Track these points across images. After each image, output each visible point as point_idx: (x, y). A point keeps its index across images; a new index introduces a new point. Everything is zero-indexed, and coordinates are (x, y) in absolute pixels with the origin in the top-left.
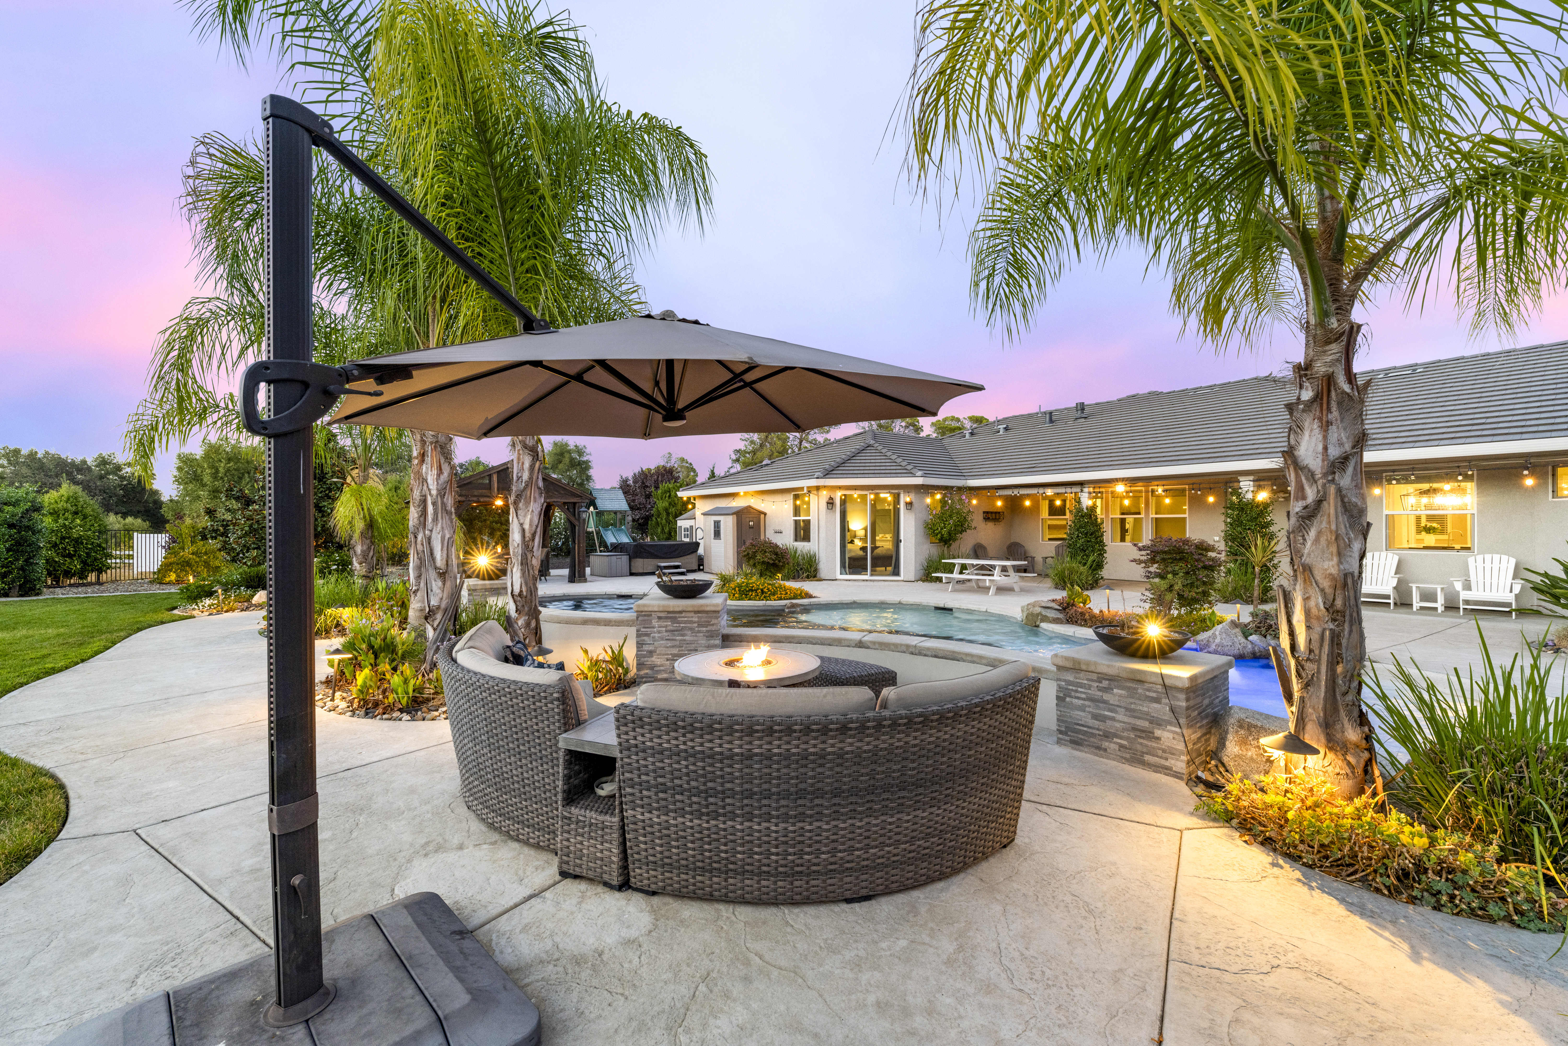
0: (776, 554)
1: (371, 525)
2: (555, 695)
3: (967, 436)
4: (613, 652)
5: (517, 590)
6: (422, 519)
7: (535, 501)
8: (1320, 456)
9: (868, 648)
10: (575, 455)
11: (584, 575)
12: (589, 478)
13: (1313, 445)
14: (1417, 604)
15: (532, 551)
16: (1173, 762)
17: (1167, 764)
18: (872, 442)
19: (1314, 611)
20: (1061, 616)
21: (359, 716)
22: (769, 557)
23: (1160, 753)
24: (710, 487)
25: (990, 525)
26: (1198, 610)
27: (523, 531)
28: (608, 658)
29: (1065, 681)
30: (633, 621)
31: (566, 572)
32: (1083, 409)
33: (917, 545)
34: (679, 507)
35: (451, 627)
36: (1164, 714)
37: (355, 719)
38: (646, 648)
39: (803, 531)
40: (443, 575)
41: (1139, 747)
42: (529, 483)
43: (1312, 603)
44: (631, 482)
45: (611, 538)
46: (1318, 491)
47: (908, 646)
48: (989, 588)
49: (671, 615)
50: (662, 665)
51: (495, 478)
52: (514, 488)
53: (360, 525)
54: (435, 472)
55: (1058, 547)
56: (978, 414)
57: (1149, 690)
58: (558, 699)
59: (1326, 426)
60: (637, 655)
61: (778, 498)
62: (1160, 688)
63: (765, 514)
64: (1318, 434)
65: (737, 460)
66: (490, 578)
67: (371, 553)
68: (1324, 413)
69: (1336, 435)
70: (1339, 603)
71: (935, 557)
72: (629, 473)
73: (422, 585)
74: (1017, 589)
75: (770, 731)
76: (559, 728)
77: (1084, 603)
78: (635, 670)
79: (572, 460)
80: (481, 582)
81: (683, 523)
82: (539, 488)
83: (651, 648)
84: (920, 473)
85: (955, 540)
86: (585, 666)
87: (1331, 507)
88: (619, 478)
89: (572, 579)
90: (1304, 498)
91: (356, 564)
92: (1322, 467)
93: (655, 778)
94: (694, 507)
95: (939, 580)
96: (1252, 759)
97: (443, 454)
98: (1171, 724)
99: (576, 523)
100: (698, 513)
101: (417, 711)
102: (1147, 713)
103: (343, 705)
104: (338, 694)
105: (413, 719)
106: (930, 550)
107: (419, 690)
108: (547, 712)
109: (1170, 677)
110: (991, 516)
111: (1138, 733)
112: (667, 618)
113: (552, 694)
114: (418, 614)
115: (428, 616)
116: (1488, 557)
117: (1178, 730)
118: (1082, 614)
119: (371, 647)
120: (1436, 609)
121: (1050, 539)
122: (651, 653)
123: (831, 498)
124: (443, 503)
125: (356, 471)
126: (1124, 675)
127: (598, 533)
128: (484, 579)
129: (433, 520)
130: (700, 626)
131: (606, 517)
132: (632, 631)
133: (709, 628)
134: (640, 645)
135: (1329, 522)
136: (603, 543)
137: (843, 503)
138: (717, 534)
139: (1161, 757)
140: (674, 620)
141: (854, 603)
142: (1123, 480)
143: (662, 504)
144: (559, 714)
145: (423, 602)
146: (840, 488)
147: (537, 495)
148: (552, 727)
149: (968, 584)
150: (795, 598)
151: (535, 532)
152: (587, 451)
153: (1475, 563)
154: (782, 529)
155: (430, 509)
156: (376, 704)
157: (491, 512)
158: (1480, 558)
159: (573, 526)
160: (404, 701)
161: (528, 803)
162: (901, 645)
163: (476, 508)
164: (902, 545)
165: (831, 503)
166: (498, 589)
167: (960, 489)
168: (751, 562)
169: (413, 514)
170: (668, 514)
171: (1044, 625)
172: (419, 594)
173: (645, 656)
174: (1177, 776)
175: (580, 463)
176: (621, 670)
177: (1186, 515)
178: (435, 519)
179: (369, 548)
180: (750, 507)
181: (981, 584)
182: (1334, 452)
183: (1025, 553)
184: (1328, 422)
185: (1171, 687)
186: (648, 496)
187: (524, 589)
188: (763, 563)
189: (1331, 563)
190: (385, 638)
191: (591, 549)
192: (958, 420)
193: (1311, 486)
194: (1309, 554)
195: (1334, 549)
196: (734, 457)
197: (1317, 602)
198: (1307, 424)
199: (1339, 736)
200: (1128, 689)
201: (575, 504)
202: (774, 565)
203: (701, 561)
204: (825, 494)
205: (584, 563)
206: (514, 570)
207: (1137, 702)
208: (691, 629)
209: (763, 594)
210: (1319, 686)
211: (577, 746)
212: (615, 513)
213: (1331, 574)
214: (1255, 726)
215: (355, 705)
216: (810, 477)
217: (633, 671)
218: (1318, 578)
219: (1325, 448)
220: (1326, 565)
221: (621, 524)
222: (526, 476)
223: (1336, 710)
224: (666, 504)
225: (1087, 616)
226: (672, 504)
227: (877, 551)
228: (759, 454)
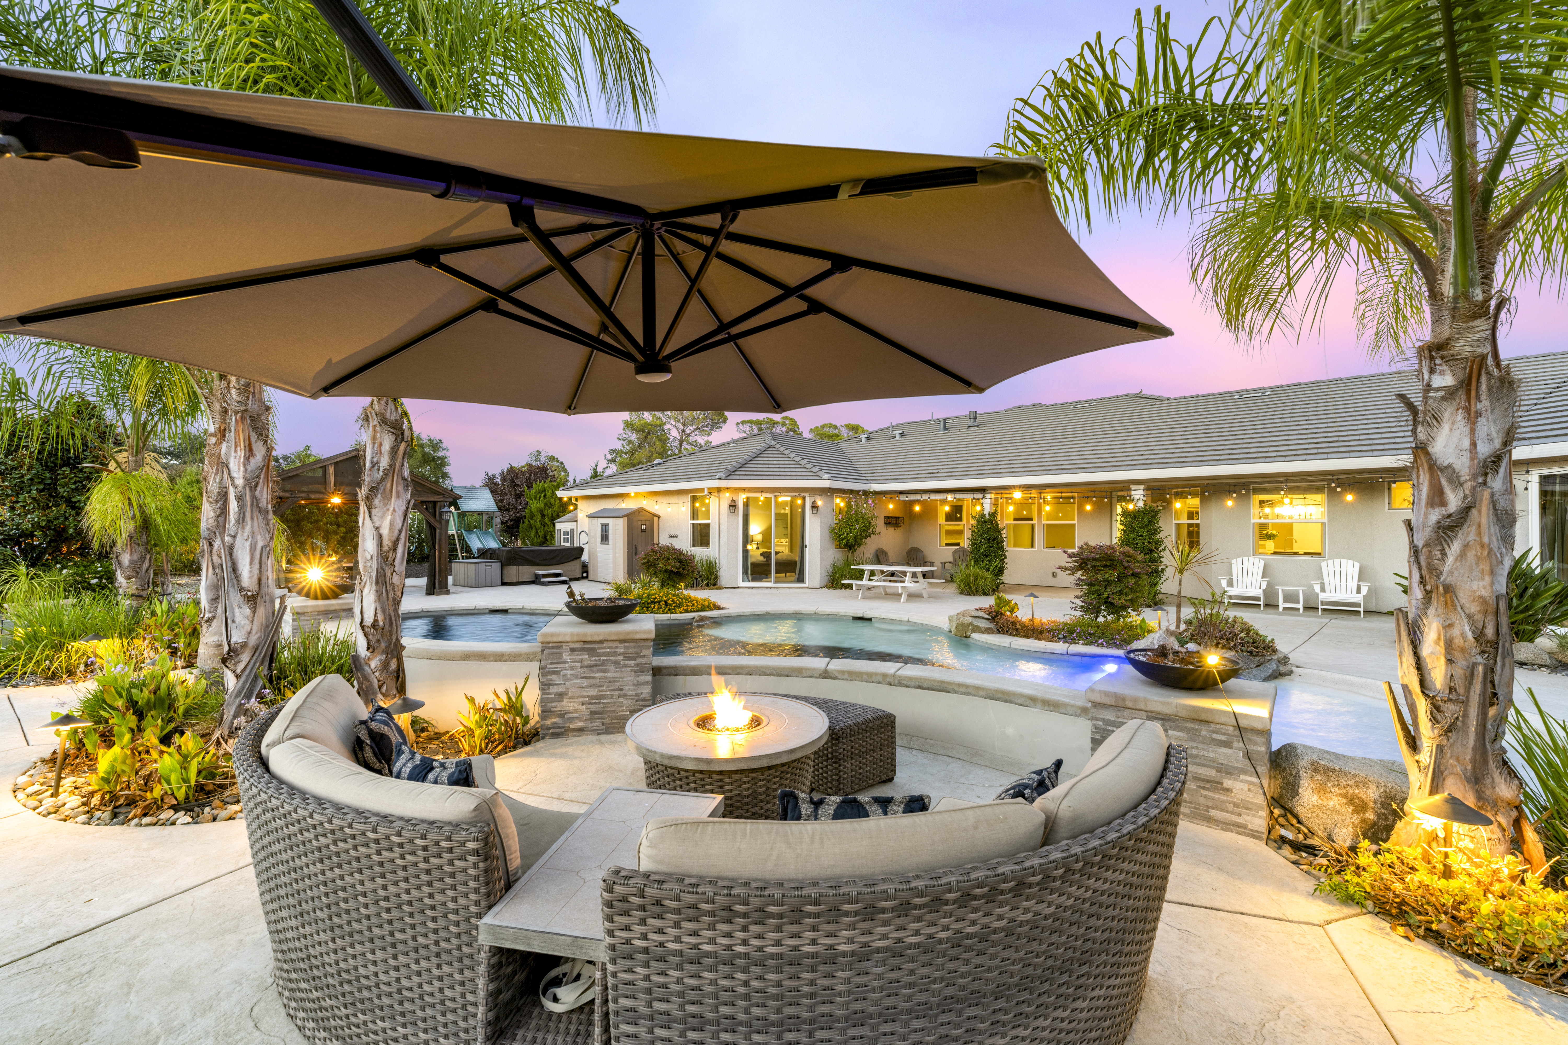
0: (680, 561)
1: (146, 525)
2: (471, 845)
3: (864, 440)
4: (509, 698)
5: (369, 620)
6: (221, 519)
7: (398, 496)
8: (1467, 455)
9: (835, 678)
10: (429, 450)
11: (446, 586)
12: (445, 476)
13: (1455, 440)
14: (1282, 605)
15: (392, 565)
16: (1248, 818)
17: (1240, 820)
18: (773, 443)
19: (1458, 641)
20: (991, 625)
21: (100, 822)
22: (672, 565)
23: (1230, 807)
24: (595, 487)
25: (891, 530)
26: (1124, 617)
27: (380, 537)
28: (499, 705)
29: (1103, 720)
30: (534, 654)
31: (423, 581)
32: (975, 418)
33: (823, 550)
34: (556, 508)
35: (266, 672)
36: (1237, 761)
37: (92, 828)
38: (554, 689)
39: (702, 536)
40: (252, 600)
41: (1202, 800)
42: (389, 472)
43: (1456, 632)
44: (498, 480)
45: (475, 543)
46: (1465, 497)
47: (885, 675)
48: (901, 595)
49: (589, 647)
50: (575, 711)
51: (331, 470)
52: (366, 478)
53: (127, 527)
54: (241, 453)
55: (955, 552)
56: (854, 422)
57: (1214, 732)
58: (476, 852)
59: (1472, 418)
60: (542, 701)
61: (674, 500)
62: (1230, 730)
63: (659, 517)
64: (1462, 426)
65: (613, 461)
66: (325, 597)
67: (146, 564)
68: (1473, 402)
69: (1485, 428)
70: (1490, 632)
71: (840, 563)
72: (496, 470)
73: (220, 611)
74: (925, 595)
75: (904, 908)
76: (477, 903)
77: (1012, 612)
78: (537, 718)
79: (425, 455)
80: (311, 603)
81: (562, 526)
82: (404, 479)
83: (561, 689)
84: (826, 476)
85: (860, 545)
86: (471, 719)
87: (1483, 516)
88: (484, 475)
89: (431, 590)
90: (1443, 503)
91: (120, 579)
92: (1470, 467)
93: (681, 1007)
94: (576, 509)
95: (850, 587)
96: (1334, 810)
97: (255, 428)
98: (1245, 772)
99: (437, 525)
100: (581, 515)
101: (202, 806)
102: (1214, 760)
103: (74, 801)
104: (68, 782)
105: (195, 821)
106: (835, 555)
107: (207, 772)
108: (453, 875)
109: (1246, 716)
110: (892, 521)
111: (1202, 784)
112: (583, 650)
113: (463, 844)
114: (213, 651)
115: (228, 657)
116: (1337, 561)
117: (1255, 780)
118: (1013, 623)
119: (132, 704)
120: (1298, 609)
121: (947, 544)
122: (561, 696)
123: (733, 501)
124: (254, 498)
125: (125, 454)
126: (1183, 713)
127: (460, 536)
128: (316, 598)
129: (238, 521)
130: (627, 658)
131: (468, 518)
132: (533, 667)
133: (638, 661)
134: (544, 686)
135: (1479, 534)
136: (466, 548)
137: (746, 505)
138: (605, 538)
139: (1232, 813)
140: (592, 652)
141: (767, 614)
142: (1020, 487)
143: (535, 505)
144: (476, 878)
145: (221, 634)
146: (745, 490)
147: (401, 489)
148: (462, 901)
149: (874, 591)
150: (703, 610)
151: (398, 539)
152: (444, 445)
153: (1328, 566)
154: (678, 533)
155: (233, 505)
156: (131, 802)
157: (324, 511)
158: (1330, 562)
159: (432, 529)
160: (181, 794)
161: (409, 1030)
162: (876, 674)
163: (304, 506)
164: (807, 550)
165: (733, 506)
166: (336, 611)
167: (866, 493)
168: (652, 570)
169: (208, 513)
170: (543, 516)
171: (975, 636)
172: (215, 623)
173: (552, 700)
174: (1254, 835)
175: (434, 459)
176: (518, 720)
177: (1075, 522)
178: (241, 520)
179: (143, 558)
180: (642, 509)
181: (888, 591)
182: (1484, 449)
183: (924, 557)
184: (1476, 412)
185: (1246, 729)
186: (519, 496)
187: (380, 618)
188: (666, 571)
189: (1481, 583)
190: (158, 688)
191: (453, 556)
192: (835, 427)
193: (1454, 490)
194: (1451, 572)
195: (1485, 566)
196: (609, 457)
197: (1463, 631)
198: (1446, 415)
199: (1488, 792)
200: (1188, 730)
201: (435, 503)
202: (678, 574)
203: (585, 568)
204: (727, 495)
205: (446, 571)
206: (366, 591)
207: (1200, 746)
208: (615, 663)
209: (667, 606)
210: (1466, 733)
211: (515, 940)
212: (480, 514)
213: (1481, 597)
214: (1333, 770)
215: (95, 801)
216: (712, 477)
217: (535, 719)
218: (1463, 601)
219: (1474, 444)
220: (1475, 585)
221: (487, 527)
222: (384, 462)
223: (1485, 762)
224: (540, 505)
225: (1018, 625)
226: (549, 505)
227: (779, 556)
228: (637, 455)
